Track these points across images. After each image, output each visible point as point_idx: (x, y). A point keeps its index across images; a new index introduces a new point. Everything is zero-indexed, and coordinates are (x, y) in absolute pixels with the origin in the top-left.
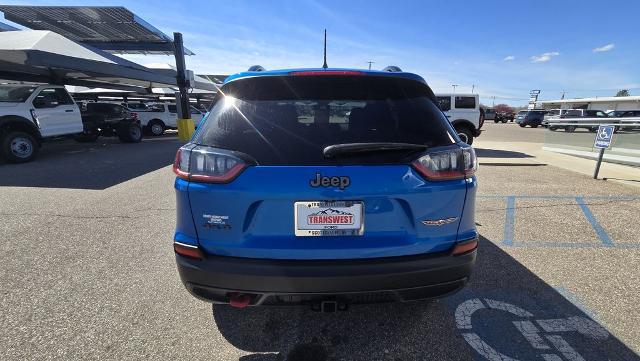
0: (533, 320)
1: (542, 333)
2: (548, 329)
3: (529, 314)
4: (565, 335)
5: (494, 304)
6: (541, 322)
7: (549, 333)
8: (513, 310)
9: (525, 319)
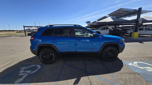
0: (29, 73)
1: (27, 73)
2: (26, 74)
3: (31, 73)
4: (23, 76)
5: (37, 70)
6: (28, 74)
7: (25, 74)
8: (33, 72)
9: (30, 72)
